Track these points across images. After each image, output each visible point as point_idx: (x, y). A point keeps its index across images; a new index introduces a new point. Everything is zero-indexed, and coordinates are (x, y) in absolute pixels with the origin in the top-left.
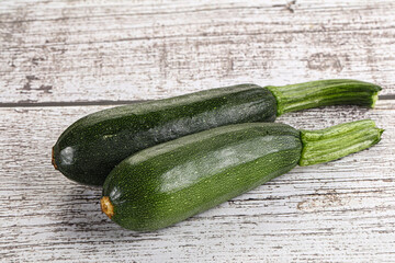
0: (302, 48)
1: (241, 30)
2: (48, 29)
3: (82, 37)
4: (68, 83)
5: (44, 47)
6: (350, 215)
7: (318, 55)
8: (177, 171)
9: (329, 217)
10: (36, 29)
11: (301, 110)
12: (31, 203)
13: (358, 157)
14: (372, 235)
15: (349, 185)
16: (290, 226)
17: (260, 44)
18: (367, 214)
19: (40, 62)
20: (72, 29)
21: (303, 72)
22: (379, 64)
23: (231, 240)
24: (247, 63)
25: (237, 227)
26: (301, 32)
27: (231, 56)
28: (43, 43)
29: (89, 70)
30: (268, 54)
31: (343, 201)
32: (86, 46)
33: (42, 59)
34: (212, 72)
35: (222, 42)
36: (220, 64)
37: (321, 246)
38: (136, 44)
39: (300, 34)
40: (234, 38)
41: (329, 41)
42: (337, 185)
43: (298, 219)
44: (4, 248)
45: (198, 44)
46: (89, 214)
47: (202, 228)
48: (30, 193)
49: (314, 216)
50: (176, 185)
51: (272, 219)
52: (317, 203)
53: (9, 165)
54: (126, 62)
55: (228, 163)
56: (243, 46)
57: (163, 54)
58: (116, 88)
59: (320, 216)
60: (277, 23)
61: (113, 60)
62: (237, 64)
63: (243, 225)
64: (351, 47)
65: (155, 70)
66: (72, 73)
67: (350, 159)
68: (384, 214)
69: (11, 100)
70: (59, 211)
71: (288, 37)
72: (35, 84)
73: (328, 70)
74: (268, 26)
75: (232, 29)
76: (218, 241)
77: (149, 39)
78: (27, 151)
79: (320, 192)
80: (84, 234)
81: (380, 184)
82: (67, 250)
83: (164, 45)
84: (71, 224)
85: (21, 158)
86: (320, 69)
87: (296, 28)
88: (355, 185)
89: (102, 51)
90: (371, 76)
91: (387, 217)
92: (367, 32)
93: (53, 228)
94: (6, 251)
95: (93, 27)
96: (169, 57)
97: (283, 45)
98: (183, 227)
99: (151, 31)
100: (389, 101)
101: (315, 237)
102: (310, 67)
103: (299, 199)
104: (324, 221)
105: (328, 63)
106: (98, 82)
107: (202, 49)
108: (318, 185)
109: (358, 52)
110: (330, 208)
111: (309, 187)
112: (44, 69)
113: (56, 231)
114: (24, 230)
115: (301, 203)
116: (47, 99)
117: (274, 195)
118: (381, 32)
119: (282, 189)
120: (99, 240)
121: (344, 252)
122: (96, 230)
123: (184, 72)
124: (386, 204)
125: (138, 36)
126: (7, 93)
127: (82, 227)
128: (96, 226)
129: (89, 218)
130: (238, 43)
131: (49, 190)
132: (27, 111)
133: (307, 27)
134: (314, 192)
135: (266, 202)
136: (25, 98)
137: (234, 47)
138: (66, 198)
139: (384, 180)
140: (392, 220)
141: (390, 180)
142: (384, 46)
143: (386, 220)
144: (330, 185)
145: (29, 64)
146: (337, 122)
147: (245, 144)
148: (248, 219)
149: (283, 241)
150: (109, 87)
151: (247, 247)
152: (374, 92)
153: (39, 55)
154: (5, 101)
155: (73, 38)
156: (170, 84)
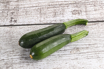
0: (71, 8)
1: (57, 4)
2: (14, 4)
3: (22, 6)
4: (20, 19)
5: (14, 9)
6: (81, 54)
7: (74, 10)
8: (45, 49)
9: (77, 55)
11: (71, 26)
12: (15, 52)
13: (83, 39)
14: (86, 59)
15: (81, 46)
16: (69, 58)
17: (62, 8)
18: (85, 54)
19: (13, 13)
20: (20, 4)
21: (71, 15)
22: (88, 13)
23: (57, 61)
24: (59, 13)
25: (58, 58)
27: (55, 11)
28: (14, 8)
29: (24, 16)
30: (63, 10)
31: (80, 50)
32: (23, 9)
34: (51, 16)
35: (53, 7)
36: (53, 14)
37: (75, 62)
38: (34, 8)
39: (71, 5)
41: (77, 6)
42: (79, 46)
43: (70, 56)
44: (10, 64)
45: (48, 8)
46: (27, 55)
48: (14, 49)
49: (74, 55)
50: (45, 52)
51: (65, 56)
52: (75, 51)
53: (9, 42)
55: (56, 46)
56: (58, 8)
57: (40, 11)
58: (30, 21)
59: (75, 55)
60: (65, 1)
61: (29, 13)
62: (57, 13)
64: (82, 8)
65: (39, 15)
66: (21, 16)
68: (88, 54)
69: (8, 25)
70: (21, 54)
71: (68, 5)
72: (13, 20)
73: (77, 15)
74: (63, 2)
75: (55, 3)
76: (54, 62)
77: (37, 7)
78: (13, 38)
79: (75, 48)
80: (26, 60)
81: (88, 46)
82: (23, 65)
83: (40, 9)
84: (23, 58)
85: (12, 40)
86: (75, 15)
87: (70, 3)
88: (82, 46)
89: (27, 10)
90: (86, 16)
91: (89, 55)
92: (85, 3)
93: (20, 59)
94: (11, 65)
95: (24, 3)
96: (42, 12)
97: (67, 8)
98: (47, 58)
99: (37, 4)
100: (90, 23)
101: (74, 60)
102: (73, 14)
103: (71, 50)
104: (76, 56)
105: (77, 13)
106: (27, 19)
107: (49, 9)
108: (75, 46)
110: (77, 53)
112: (14, 16)
113: (21, 60)
114: (14, 59)
115: (71, 51)
116: (16, 24)
117: (65, 49)
118: (88, 3)
119: (67, 48)
120: (29, 62)
121: (80, 64)
122: (29, 59)
123: (45, 16)
124: (89, 51)
125: (35, 6)
126: (7, 23)
127: (26, 58)
130: (57, 7)
131: (18, 49)
132: (12, 27)
133: (72, 2)
134: (74, 48)
135: (64, 51)
136: (11, 24)
137: (56, 8)
138: (22, 51)
139: (89, 45)
140: (90, 55)
141: (90, 45)
142: (89, 7)
143: (89, 56)
144: (77, 46)
145: (11, 14)
146: (79, 29)
147: (59, 41)
148: (60, 56)
149: (67, 61)
150: (29, 20)
151: (60, 63)
152: (86, 22)
153: (13, 12)
154: (7, 25)
155: (20, 7)
156: (42, 19)
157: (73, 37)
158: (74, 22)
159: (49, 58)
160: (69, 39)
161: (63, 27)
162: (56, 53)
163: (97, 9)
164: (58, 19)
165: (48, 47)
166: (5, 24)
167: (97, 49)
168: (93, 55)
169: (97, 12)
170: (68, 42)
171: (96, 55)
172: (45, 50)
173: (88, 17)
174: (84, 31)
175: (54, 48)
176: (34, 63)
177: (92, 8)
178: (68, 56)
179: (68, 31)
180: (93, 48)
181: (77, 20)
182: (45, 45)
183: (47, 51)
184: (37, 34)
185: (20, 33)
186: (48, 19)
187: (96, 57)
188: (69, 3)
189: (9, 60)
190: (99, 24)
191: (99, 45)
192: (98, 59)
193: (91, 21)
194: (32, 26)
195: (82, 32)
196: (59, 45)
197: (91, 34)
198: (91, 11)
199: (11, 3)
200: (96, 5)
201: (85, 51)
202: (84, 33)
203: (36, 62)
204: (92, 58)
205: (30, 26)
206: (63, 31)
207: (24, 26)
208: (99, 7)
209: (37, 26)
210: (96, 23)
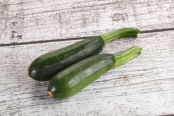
0: (110, 11)
1: (87, 5)
2: (16, 8)
3: (30, 12)
4: (27, 33)
5: (16, 17)
6: (133, 86)
7: (116, 14)
8: (73, 80)
9: (125, 88)
10: (12, 9)
11: (112, 41)
12: (22, 88)
13: (134, 61)
14: (140, 94)
15: (131, 73)
16: (112, 93)
17: (94, 11)
18: (138, 86)
19: (15, 24)
20: (25, 8)
21: (111, 22)
22: (138, 17)
23: (93, 100)
24: (91, 20)
25: (94, 94)
26: (109, 4)
27: (85, 17)
28: (15, 15)
29: (34, 27)
30: (98, 15)
31: (130, 80)
32: (31, 16)
33: (16, 23)
34: (79, 25)
35: (81, 11)
36: (81, 21)
37: (123, 100)
38: (49, 13)
40: (85, 9)
41: (119, 7)
42: (127, 73)
43: (114, 89)
44: (16, 108)
45: (72, 12)
46: (43, 92)
47: (82, 96)
48: (21, 84)
49: (120, 88)
50: (73, 85)
51: (106, 90)
52: (121, 82)
53: (12, 72)
54: (47, 23)
55: (90, 74)
56: (88, 12)
57: (59, 17)
59: (122, 88)
61: (42, 22)
62: (87, 21)
63: (96, 93)
64: (127, 10)
65: (57, 26)
66: (28, 28)
67: (131, 62)
68: (144, 85)
69: (8, 43)
70: (32, 91)
71: (104, 6)
72: (16, 35)
73: (120, 21)
74: (97, 2)
75: (84, 4)
76: (88, 101)
77: (54, 11)
78: (17, 65)
79: (121, 77)
80: (42, 101)
81: (142, 72)
82: (37, 108)
83: (60, 14)
84: (37, 97)
85: (16, 69)
86: (117, 21)
87: (107, 2)
88: (133, 73)
89: (37, 17)
90: (135, 23)
91: (145, 86)
92: (133, 2)
93: (31, 99)
94: (17, 110)
95: (33, 7)
96: (62, 19)
97: (103, 10)
98: (76, 96)
99: (54, 7)
100: (143, 34)
101: (121, 97)
102: (114, 20)
103: (114, 81)
104: (123, 90)
105: (120, 18)
106: (38, 32)
107: (74, 14)
108: (121, 74)
109: (130, 12)
110: (125, 84)
111: (117, 75)
112: (18, 27)
113: (33, 100)
114: (21, 100)
115: (115, 82)
116: (20, 41)
117: (105, 79)
118: (138, 1)
119: (108, 77)
120: (48, 103)
121: (131, 103)
122: (46, 99)
123: (68, 25)
124: (144, 81)
125: (50, 10)
126: (6, 40)
127: (42, 98)
128: (46, 97)
129: (43, 93)
130: (87, 11)
131: (28, 82)
132: (14, 47)
133: (111, 1)
134: (119, 77)
135: (103, 82)
136: (13, 41)
137: (85, 13)
138: (34, 85)
139: (143, 70)
140: (147, 88)
141: (145, 70)
142: (139, 8)
143: (145, 88)
144: (124, 74)
145: (12, 25)
146: (125, 45)
147: (95, 66)
148: (98, 91)
149: (111, 99)
150: (42, 35)
151: (99, 103)
152: (137, 33)
153: (15, 21)
154: (6, 43)
155: (26, 12)
156: (64, 32)
157: (117, 59)
158: (117, 34)
159: (80, 95)
160: (111, 62)
161: (99, 43)
162: (90, 87)
163: (153, 10)
164: (90, 31)
165: (77, 77)
166: (4, 43)
167: (158, 76)
168: (152, 87)
169: (153, 15)
170: (109, 67)
171: (156, 86)
172: (72, 82)
173: (139, 24)
174: (133, 47)
175: (87, 77)
176: (55, 104)
177: (145, 9)
178: (111, 90)
179: (108, 49)
180: (152, 76)
181: (121, 30)
182: (72, 75)
183: (76, 83)
184: (58, 56)
185: (28, 57)
186: (73, 31)
187: (157, 90)
188: (105, 3)
189: (14, 102)
190: (157, 35)
191: (160, 70)
192: (160, 92)
193: (144, 30)
194: (48, 43)
195: (131, 50)
196: (95, 73)
197: (147, 52)
198: (143, 14)
199: (11, 8)
200: (151, 4)
201: (139, 80)
202: (135, 50)
203: (59, 103)
204: (150, 91)
205: (44, 44)
206: (100, 49)
207: (34, 44)
208: (156, 6)
209: (57, 42)
210: (152, 33)
